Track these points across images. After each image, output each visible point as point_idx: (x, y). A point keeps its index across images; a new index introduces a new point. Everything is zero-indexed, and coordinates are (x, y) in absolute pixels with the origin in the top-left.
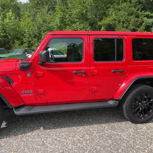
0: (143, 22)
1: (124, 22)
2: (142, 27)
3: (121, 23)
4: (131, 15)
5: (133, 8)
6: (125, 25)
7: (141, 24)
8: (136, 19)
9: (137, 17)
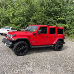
0: (47, 20)
1: (40, 19)
2: (47, 22)
3: (39, 20)
4: (43, 17)
5: (43, 15)
6: (40, 21)
7: (46, 21)
8: (45, 19)
9: (45, 18)
